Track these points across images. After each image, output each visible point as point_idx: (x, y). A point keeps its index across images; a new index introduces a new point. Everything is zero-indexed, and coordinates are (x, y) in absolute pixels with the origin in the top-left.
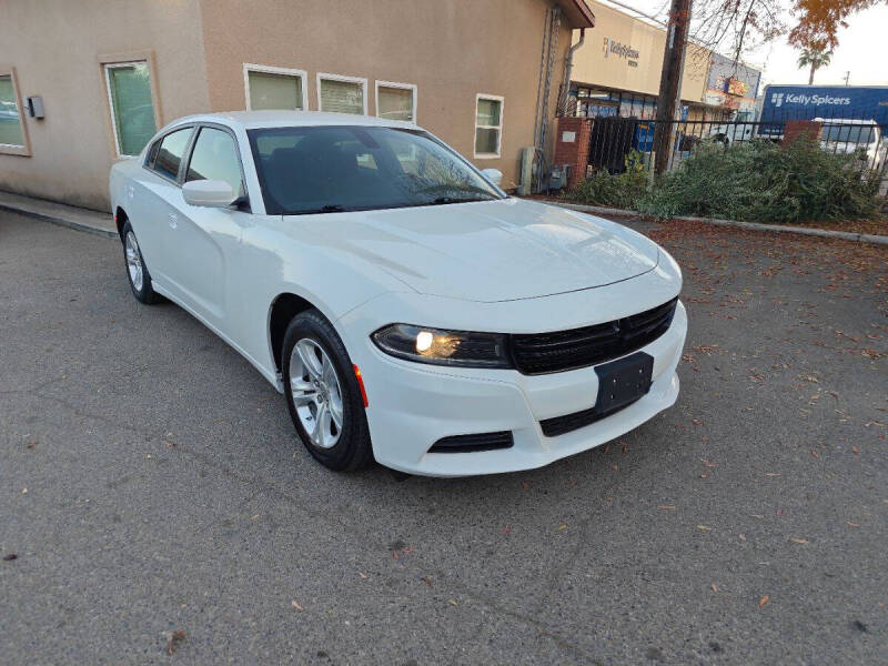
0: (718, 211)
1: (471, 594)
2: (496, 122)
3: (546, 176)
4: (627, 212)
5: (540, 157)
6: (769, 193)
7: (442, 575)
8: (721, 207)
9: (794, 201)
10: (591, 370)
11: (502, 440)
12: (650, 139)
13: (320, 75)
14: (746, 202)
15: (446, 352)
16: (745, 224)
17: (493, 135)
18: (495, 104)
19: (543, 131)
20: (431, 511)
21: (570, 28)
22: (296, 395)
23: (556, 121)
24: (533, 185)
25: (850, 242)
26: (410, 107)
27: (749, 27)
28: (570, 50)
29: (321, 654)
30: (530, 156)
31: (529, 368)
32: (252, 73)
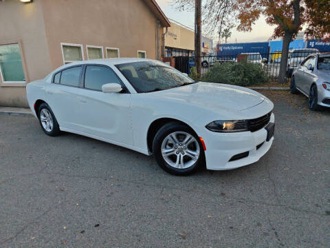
6: (239, 77)
9: (247, 79)
12: (193, 63)
13: (87, 46)
18: (143, 54)
21: (163, 27)
22: (163, 155)
23: (162, 59)
25: (267, 90)
28: (164, 35)
32: (64, 46)
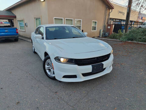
0: (135, 40)
1: (65, 101)
2: (96, 25)
3: (105, 34)
4: (118, 40)
5: (104, 31)
6: (145, 37)
7: (61, 98)
8: (135, 39)
10: (91, 65)
11: (75, 76)
14: (140, 38)
15: (65, 61)
16: (140, 42)
17: (95, 27)
18: (96, 22)
19: (105, 26)
20: (64, 87)
21: (110, 9)
22: (46, 68)
23: (107, 25)
24: (102, 36)
26: (80, 23)
27: (142, 8)
28: (110, 13)
29: (38, 108)
30: (102, 31)
31: (79, 65)
32: (55, 19)
